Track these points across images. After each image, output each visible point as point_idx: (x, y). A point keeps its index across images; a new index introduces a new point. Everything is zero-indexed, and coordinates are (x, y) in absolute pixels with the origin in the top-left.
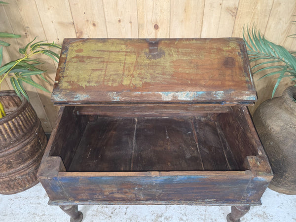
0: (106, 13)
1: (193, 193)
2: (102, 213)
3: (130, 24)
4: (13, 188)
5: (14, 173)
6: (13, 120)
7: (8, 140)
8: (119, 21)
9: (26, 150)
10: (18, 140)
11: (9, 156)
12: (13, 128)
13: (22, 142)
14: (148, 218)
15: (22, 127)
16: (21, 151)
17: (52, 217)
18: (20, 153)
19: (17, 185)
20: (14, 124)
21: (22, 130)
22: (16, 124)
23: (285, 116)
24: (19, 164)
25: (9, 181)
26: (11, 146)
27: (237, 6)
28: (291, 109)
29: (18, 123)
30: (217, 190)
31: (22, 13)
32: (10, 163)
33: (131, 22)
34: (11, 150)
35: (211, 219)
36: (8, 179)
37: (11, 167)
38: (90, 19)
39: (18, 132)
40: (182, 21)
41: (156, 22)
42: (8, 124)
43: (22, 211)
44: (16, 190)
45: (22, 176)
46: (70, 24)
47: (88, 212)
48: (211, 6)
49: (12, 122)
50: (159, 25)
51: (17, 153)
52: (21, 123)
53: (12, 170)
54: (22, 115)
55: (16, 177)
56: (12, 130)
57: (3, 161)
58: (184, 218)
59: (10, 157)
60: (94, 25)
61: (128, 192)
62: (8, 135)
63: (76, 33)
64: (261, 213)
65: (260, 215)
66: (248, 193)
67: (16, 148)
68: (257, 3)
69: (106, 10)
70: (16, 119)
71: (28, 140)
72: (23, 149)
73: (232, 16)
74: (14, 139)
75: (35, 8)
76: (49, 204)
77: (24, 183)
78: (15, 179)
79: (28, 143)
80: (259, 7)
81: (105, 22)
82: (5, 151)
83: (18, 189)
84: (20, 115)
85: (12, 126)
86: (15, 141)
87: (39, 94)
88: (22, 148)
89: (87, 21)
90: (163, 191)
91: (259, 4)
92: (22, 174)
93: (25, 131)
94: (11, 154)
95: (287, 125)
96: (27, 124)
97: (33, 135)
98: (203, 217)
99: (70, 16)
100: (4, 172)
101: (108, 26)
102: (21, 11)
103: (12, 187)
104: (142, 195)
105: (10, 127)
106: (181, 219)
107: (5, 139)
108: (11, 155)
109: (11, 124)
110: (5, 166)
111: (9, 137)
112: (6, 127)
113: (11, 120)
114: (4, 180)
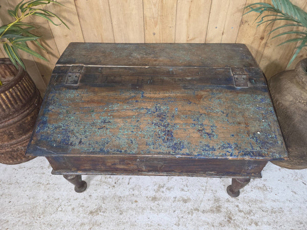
1: (194, 165)
2: (106, 183)
4: (16, 159)
5: (16, 144)
6: (11, 90)
7: (7, 111)
9: (26, 121)
10: (17, 111)
11: (9, 127)
12: (11, 99)
13: (22, 113)
14: (150, 188)
15: (21, 97)
16: (21, 122)
17: (56, 186)
18: (21, 124)
19: (21, 155)
20: (11, 94)
21: (20, 100)
22: (14, 94)
23: (296, 90)
24: (21, 135)
25: (11, 151)
26: (11, 117)
28: (303, 83)
29: (16, 93)
30: (217, 163)
32: (11, 134)
34: (11, 121)
35: (212, 190)
36: (11, 150)
37: (12, 138)
39: (17, 103)
42: (6, 94)
43: (27, 180)
44: (19, 160)
45: (24, 147)
47: (92, 182)
49: (10, 92)
51: (18, 124)
52: (18, 93)
53: (14, 141)
54: (19, 85)
55: (18, 148)
56: (10, 101)
57: (4, 131)
58: (186, 189)
59: (11, 128)
61: (129, 164)
62: (7, 105)
64: (261, 185)
65: (260, 188)
66: (249, 166)
67: (16, 119)
70: (13, 89)
71: (28, 111)
72: (23, 120)
74: (13, 110)
76: (53, 173)
78: (18, 150)
79: (28, 114)
82: (5, 122)
83: (21, 159)
84: (17, 85)
85: (9, 96)
86: (14, 112)
87: (36, 62)
90: (164, 163)
92: (24, 145)
93: (24, 102)
94: (11, 125)
95: (297, 100)
96: (26, 95)
97: (33, 106)
98: (204, 188)
100: (6, 143)
103: (15, 157)
104: (143, 166)
105: (7, 97)
106: (183, 190)
107: (4, 110)
108: (11, 127)
109: (8, 94)
110: (6, 137)
111: (8, 107)
112: (4, 97)
113: (8, 89)
114: (7, 150)
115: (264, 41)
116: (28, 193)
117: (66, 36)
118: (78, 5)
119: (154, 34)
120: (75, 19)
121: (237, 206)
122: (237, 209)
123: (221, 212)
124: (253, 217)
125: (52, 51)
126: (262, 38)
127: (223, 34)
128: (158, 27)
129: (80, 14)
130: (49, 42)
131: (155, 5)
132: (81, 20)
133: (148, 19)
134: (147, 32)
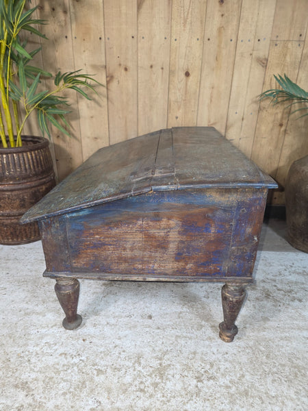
0: (139, 58)
3: (161, 70)
4: (17, 237)
6: (36, 152)
7: (28, 171)
8: (151, 67)
9: (41, 190)
10: (36, 175)
11: (25, 191)
12: (35, 161)
13: (40, 179)
15: (42, 163)
16: (36, 189)
18: (35, 192)
19: (24, 232)
20: (36, 156)
21: (41, 165)
22: (38, 157)
25: (16, 224)
26: (29, 180)
27: (267, 57)
29: (40, 157)
31: (57, 54)
32: (24, 200)
33: (162, 68)
34: (28, 185)
36: (16, 221)
37: (23, 206)
38: (122, 63)
39: (38, 167)
40: (213, 70)
41: (188, 69)
42: (31, 154)
44: (20, 239)
46: (102, 67)
48: (242, 56)
50: (190, 72)
51: (33, 190)
52: (42, 158)
53: (22, 210)
56: (33, 161)
57: (18, 195)
59: (26, 193)
60: (126, 69)
62: (29, 165)
63: (107, 77)
67: (33, 184)
68: (286, 55)
69: (139, 55)
71: (44, 180)
72: (38, 188)
73: (263, 66)
74: (34, 173)
75: (71, 49)
77: (31, 233)
79: (44, 183)
80: (288, 59)
81: (138, 66)
82: (23, 183)
85: (34, 157)
86: (34, 175)
88: (38, 186)
89: (120, 65)
91: (288, 56)
93: (44, 168)
94: (26, 189)
99: (103, 59)
100: (15, 211)
101: (139, 71)
102: (57, 51)
103: (17, 234)
105: (32, 157)
107: (26, 169)
109: (33, 155)
110: (18, 202)
111: (30, 168)
112: (29, 156)
113: (34, 150)
114: (12, 221)
115: (283, 128)
116: (29, 267)
117: (92, 117)
118: (110, 88)
119: (177, 118)
120: (104, 102)
121: (275, 286)
122: (275, 288)
123: (256, 289)
124: (295, 295)
125: (74, 132)
126: (281, 125)
127: (243, 119)
128: (180, 111)
129: (110, 96)
130: (74, 123)
131: (179, 90)
132: (110, 103)
133: (172, 103)
134: (170, 115)
